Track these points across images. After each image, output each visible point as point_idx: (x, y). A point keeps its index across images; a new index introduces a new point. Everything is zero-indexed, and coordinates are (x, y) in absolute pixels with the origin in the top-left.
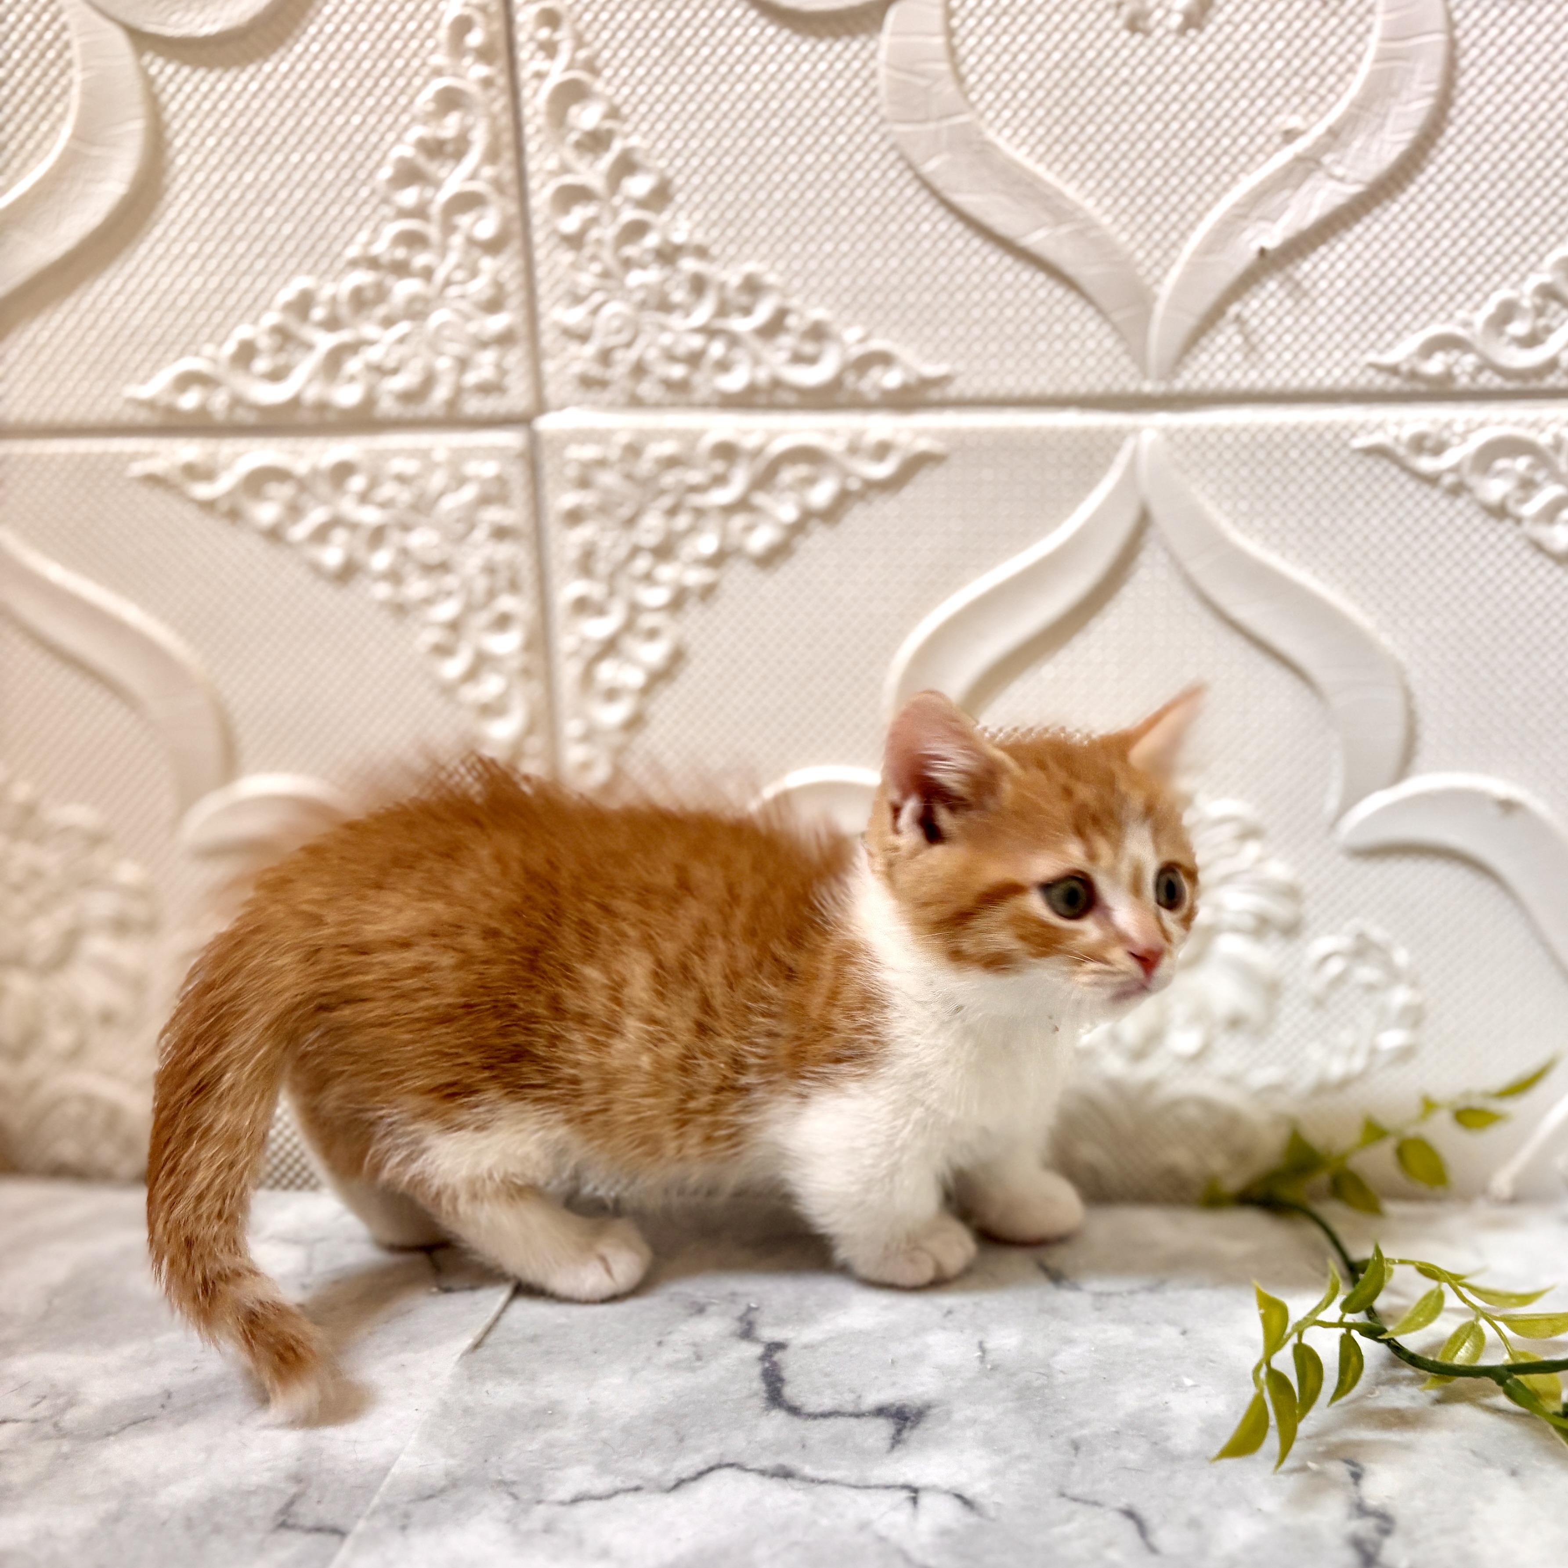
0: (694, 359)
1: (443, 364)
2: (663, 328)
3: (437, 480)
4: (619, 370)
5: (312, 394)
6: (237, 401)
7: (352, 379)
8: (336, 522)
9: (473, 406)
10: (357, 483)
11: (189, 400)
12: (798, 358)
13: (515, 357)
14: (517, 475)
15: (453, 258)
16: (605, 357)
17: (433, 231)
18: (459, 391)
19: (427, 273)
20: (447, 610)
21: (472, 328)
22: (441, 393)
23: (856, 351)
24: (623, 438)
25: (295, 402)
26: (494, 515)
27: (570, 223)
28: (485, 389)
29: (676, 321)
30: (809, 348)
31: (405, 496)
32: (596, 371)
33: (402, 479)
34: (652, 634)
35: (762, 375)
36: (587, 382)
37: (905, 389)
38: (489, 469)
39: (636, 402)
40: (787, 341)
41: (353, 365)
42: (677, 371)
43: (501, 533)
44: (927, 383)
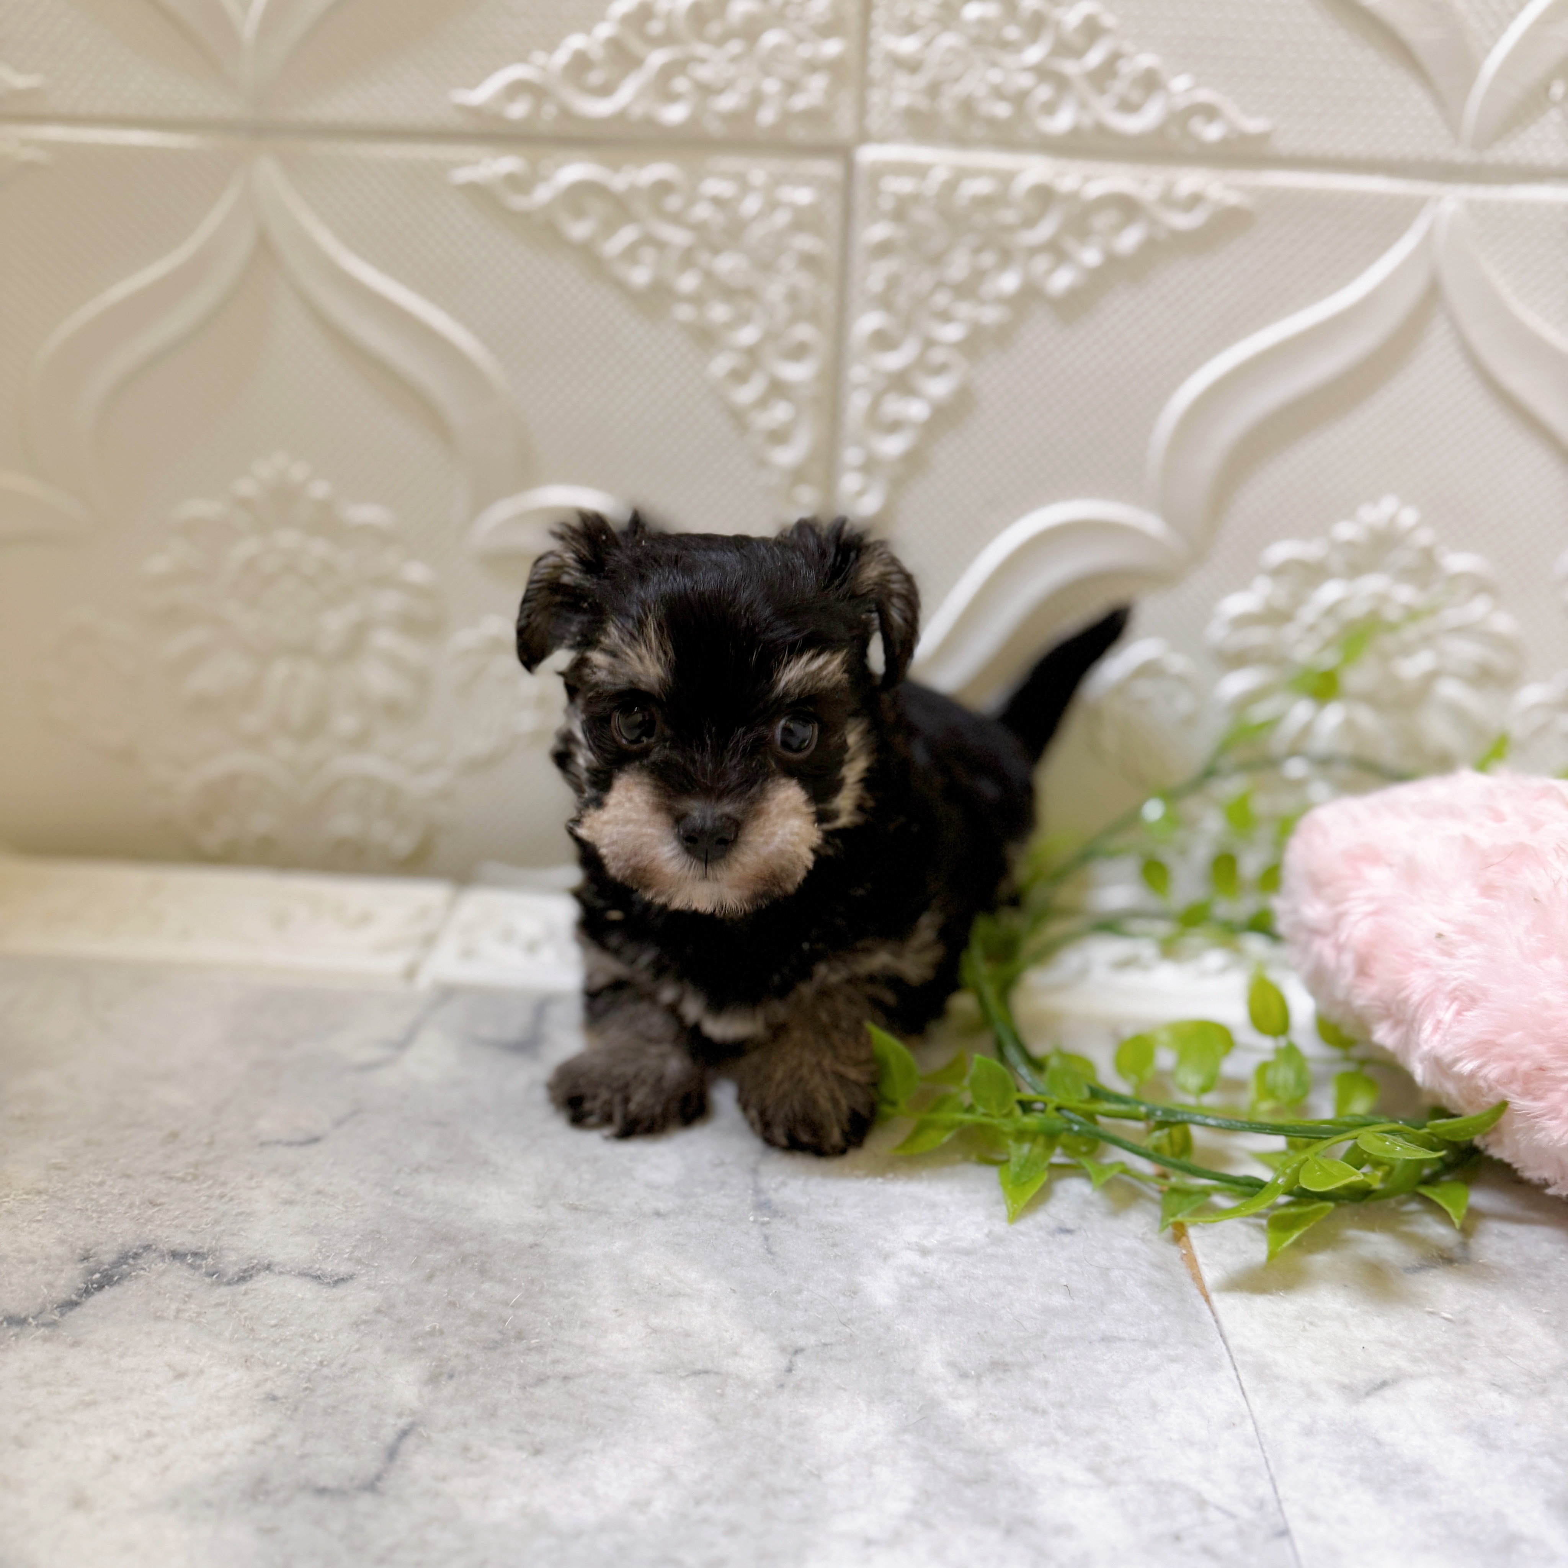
0: (1020, 99)
1: (771, 86)
2: (994, 64)
3: (751, 205)
4: (946, 105)
5: (638, 111)
6: (566, 113)
7: (678, 98)
8: (647, 241)
9: (799, 133)
10: (673, 203)
11: (518, 110)
12: (1126, 106)
14: (832, 204)
16: (934, 90)
18: (785, 116)
20: (747, 335)
21: (805, 52)
22: (767, 116)
23: (1182, 102)
24: (940, 175)
25: (621, 118)
26: (804, 242)
28: (811, 115)
29: (1007, 58)
30: (1135, 95)
31: (718, 217)
32: (923, 103)
33: (718, 202)
34: (942, 370)
35: (1087, 121)
36: (911, 115)
37: (1225, 142)
38: (803, 196)
40: (1116, 89)
41: (681, 83)
42: (1002, 110)
43: (808, 261)
44: (1245, 138)
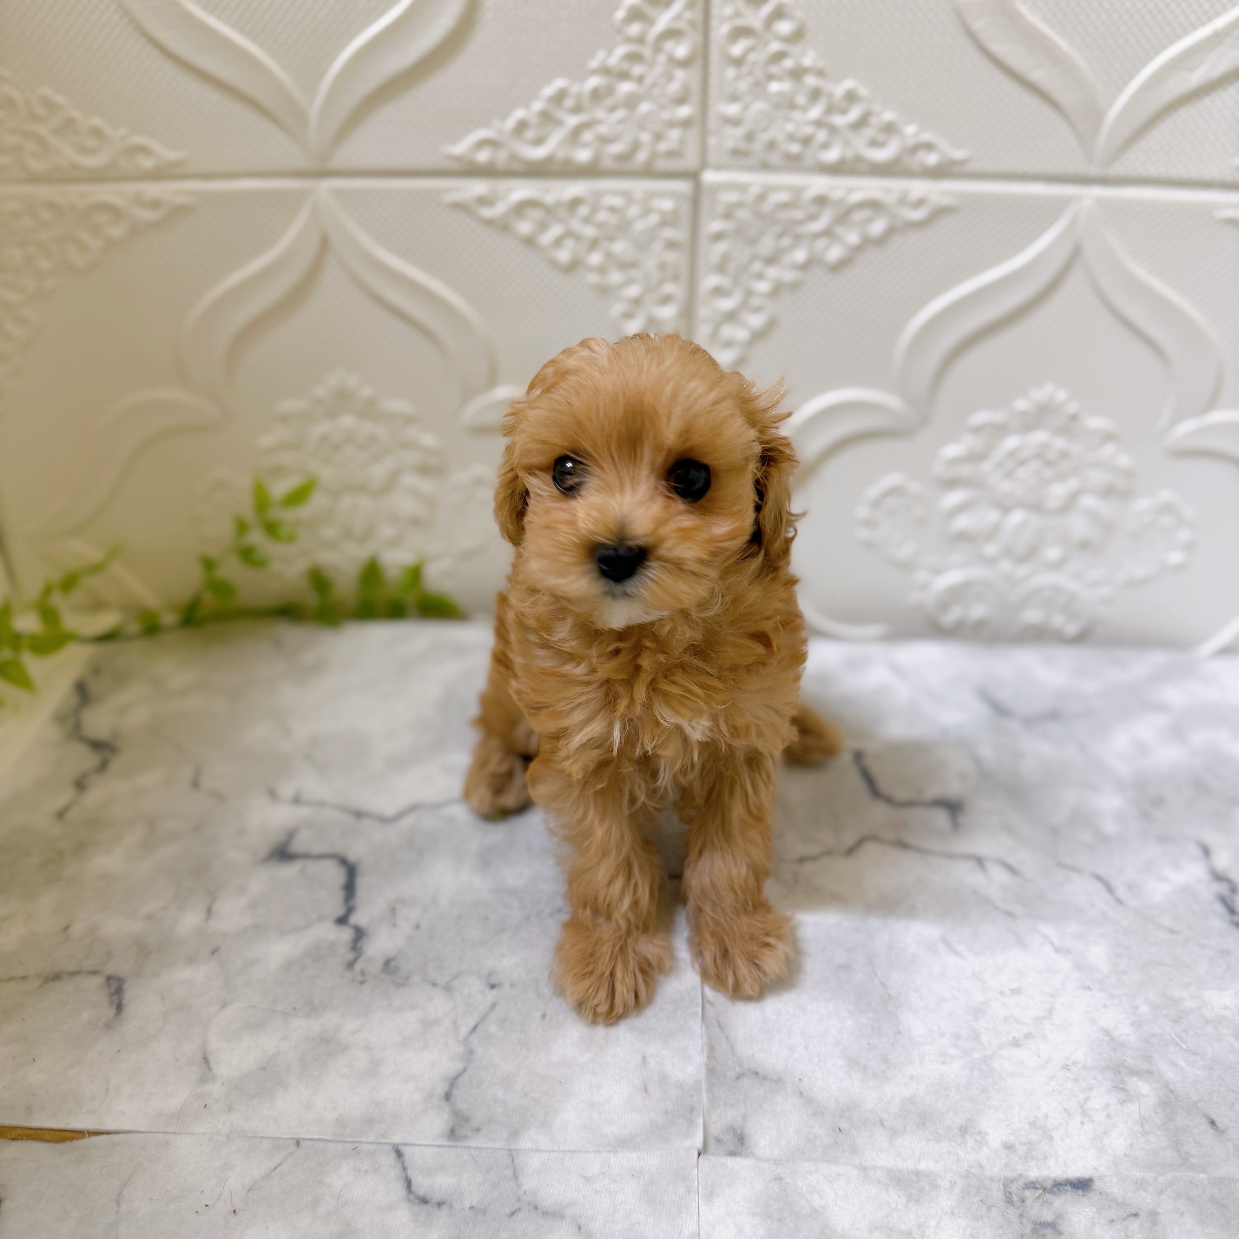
0: (807, 141)
1: (645, 137)
2: (788, 119)
4: (757, 146)
5: (560, 155)
6: (512, 157)
7: (586, 145)
8: (569, 234)
9: (662, 165)
10: (583, 211)
11: (483, 156)
12: (875, 143)
13: (693, 134)
14: (686, 209)
15: (658, 69)
16: (750, 137)
17: (647, 51)
18: (654, 155)
19: (640, 79)
20: (633, 291)
21: (666, 115)
22: (642, 156)
23: (911, 141)
24: (755, 191)
25: (550, 159)
26: (669, 233)
27: (737, 50)
28: (671, 154)
29: (797, 115)
30: (881, 137)
31: (613, 220)
32: (743, 145)
33: (612, 210)
34: (758, 310)
35: (850, 154)
36: (736, 153)
37: (939, 165)
38: (667, 205)
39: (765, 167)
40: (868, 132)
41: (588, 136)
42: (795, 148)
43: (671, 245)
44: (953, 163)
